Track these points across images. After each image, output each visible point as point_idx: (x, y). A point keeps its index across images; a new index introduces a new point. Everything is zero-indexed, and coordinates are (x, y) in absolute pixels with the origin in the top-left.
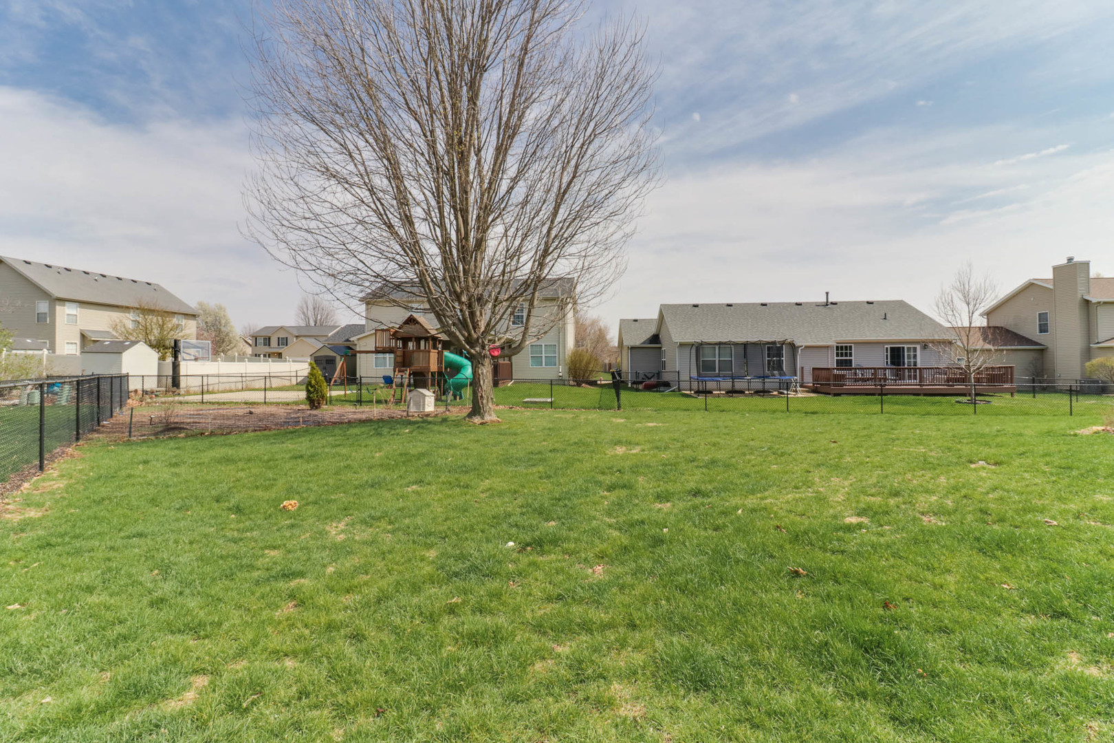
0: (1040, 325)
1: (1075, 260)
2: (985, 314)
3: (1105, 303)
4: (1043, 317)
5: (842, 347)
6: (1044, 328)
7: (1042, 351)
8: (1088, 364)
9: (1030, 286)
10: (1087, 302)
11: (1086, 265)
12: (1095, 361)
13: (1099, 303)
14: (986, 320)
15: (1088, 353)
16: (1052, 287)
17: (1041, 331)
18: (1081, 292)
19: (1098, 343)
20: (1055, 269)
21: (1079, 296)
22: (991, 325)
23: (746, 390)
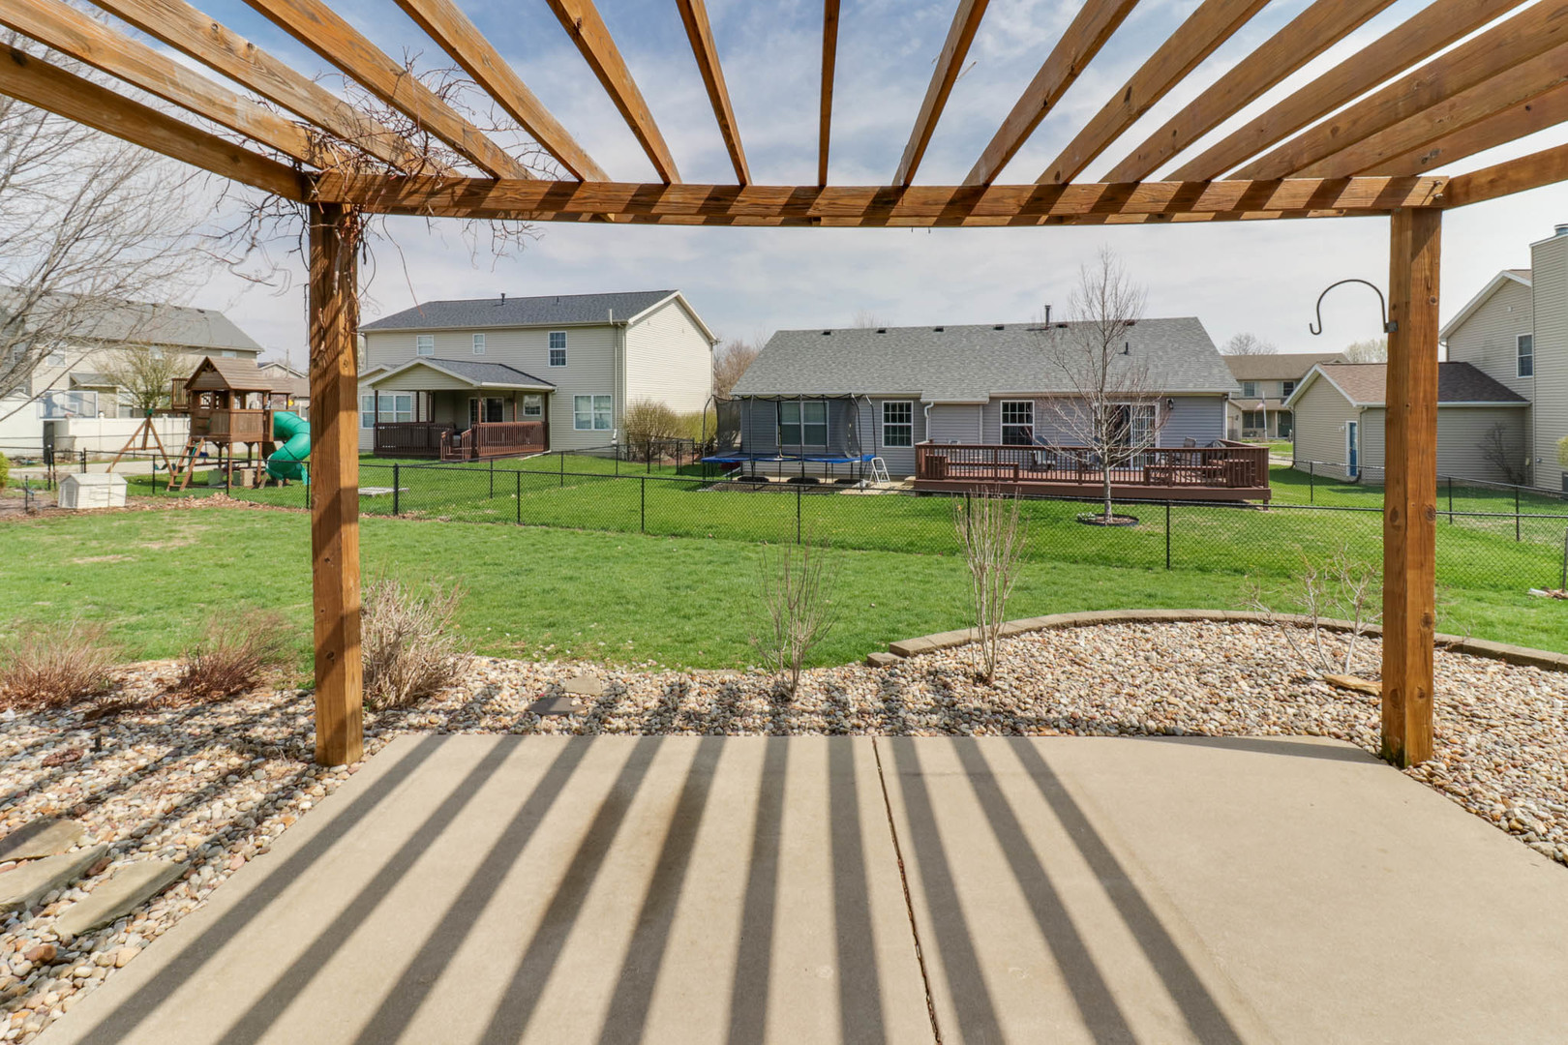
0: (1521, 359)
4: (1525, 343)
5: (1013, 405)
6: (1525, 367)
7: (1522, 409)
9: (1504, 285)
16: (1529, 283)
17: (1522, 373)
20: (1536, 249)
23: (821, 476)
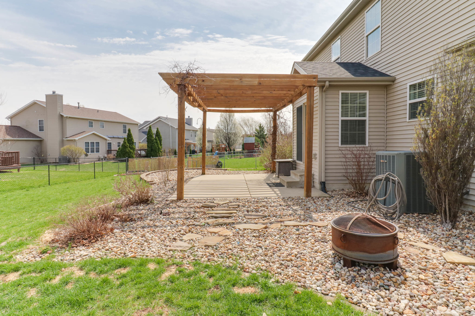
0: (40, 126)
1: (56, 93)
2: (9, 118)
3: (70, 117)
4: (41, 122)
6: (41, 129)
7: (41, 141)
8: (62, 149)
9: (34, 104)
10: (62, 116)
11: (61, 96)
12: (65, 147)
13: (67, 117)
14: (9, 122)
15: (62, 143)
16: (45, 106)
17: (40, 130)
18: (59, 110)
19: (67, 138)
20: (47, 96)
21: (58, 113)
22: (12, 125)
